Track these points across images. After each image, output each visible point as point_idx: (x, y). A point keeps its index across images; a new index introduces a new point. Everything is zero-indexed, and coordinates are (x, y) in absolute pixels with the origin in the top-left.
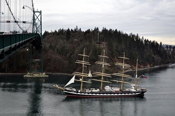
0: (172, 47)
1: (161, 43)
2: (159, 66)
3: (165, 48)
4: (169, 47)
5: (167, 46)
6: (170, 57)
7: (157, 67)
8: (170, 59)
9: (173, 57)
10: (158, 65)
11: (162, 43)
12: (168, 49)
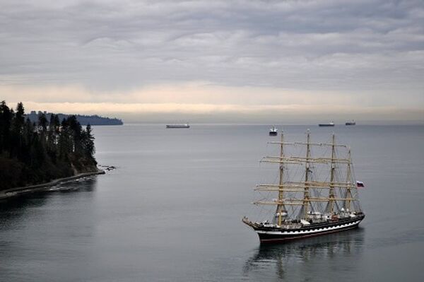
0: (61, 120)
1: (20, 107)
2: (15, 193)
3: (34, 125)
4: (49, 119)
5: (43, 118)
6: (52, 154)
7: (10, 194)
8: (54, 162)
9: (66, 155)
10: (13, 186)
11: (24, 106)
12: (48, 127)
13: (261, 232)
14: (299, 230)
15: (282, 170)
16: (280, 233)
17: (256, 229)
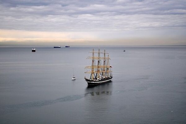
13: (89, 82)
14: (99, 81)
15: (93, 61)
16: (94, 82)
17: (87, 81)
